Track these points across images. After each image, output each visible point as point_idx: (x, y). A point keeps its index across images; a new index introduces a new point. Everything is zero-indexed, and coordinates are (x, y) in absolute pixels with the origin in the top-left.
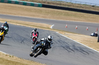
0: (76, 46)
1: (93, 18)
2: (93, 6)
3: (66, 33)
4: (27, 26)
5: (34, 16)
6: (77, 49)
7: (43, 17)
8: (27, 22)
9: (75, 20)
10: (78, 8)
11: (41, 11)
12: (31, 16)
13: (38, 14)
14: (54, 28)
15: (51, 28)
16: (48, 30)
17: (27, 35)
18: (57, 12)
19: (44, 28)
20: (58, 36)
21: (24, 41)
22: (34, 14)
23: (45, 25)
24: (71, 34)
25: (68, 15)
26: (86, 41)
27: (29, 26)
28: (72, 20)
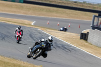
0: (58, 43)
1: (76, 14)
2: (75, 2)
3: (48, 30)
4: (8, 23)
5: (15, 12)
6: (59, 47)
7: (24, 13)
8: (8, 19)
9: (56, 16)
10: (60, 4)
11: (22, 7)
12: (12, 12)
13: (18, 10)
14: (35, 25)
15: (33, 24)
16: (29, 26)
17: (8, 32)
18: (39, 8)
19: (25, 24)
20: (40, 33)
21: (5, 38)
22: (15, 10)
23: (26, 21)
24: (53, 31)
25: (50, 11)
26: (68, 38)
27: (10, 23)
28: (54, 16)
